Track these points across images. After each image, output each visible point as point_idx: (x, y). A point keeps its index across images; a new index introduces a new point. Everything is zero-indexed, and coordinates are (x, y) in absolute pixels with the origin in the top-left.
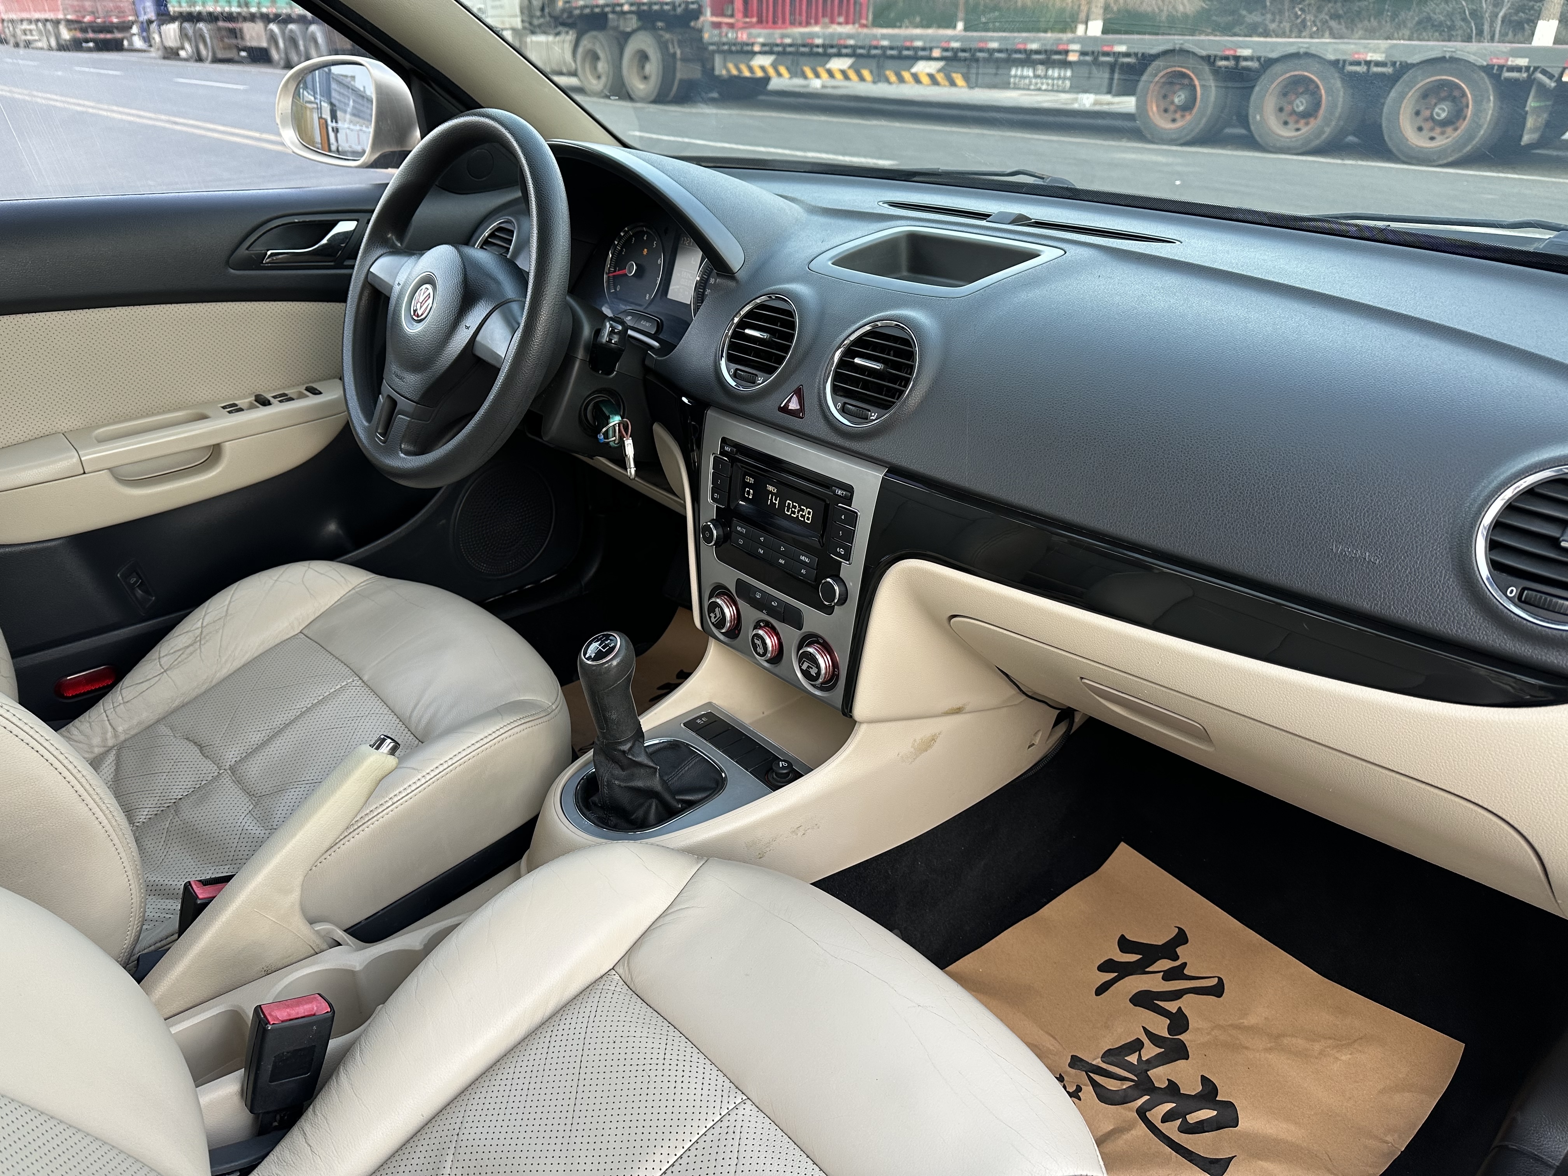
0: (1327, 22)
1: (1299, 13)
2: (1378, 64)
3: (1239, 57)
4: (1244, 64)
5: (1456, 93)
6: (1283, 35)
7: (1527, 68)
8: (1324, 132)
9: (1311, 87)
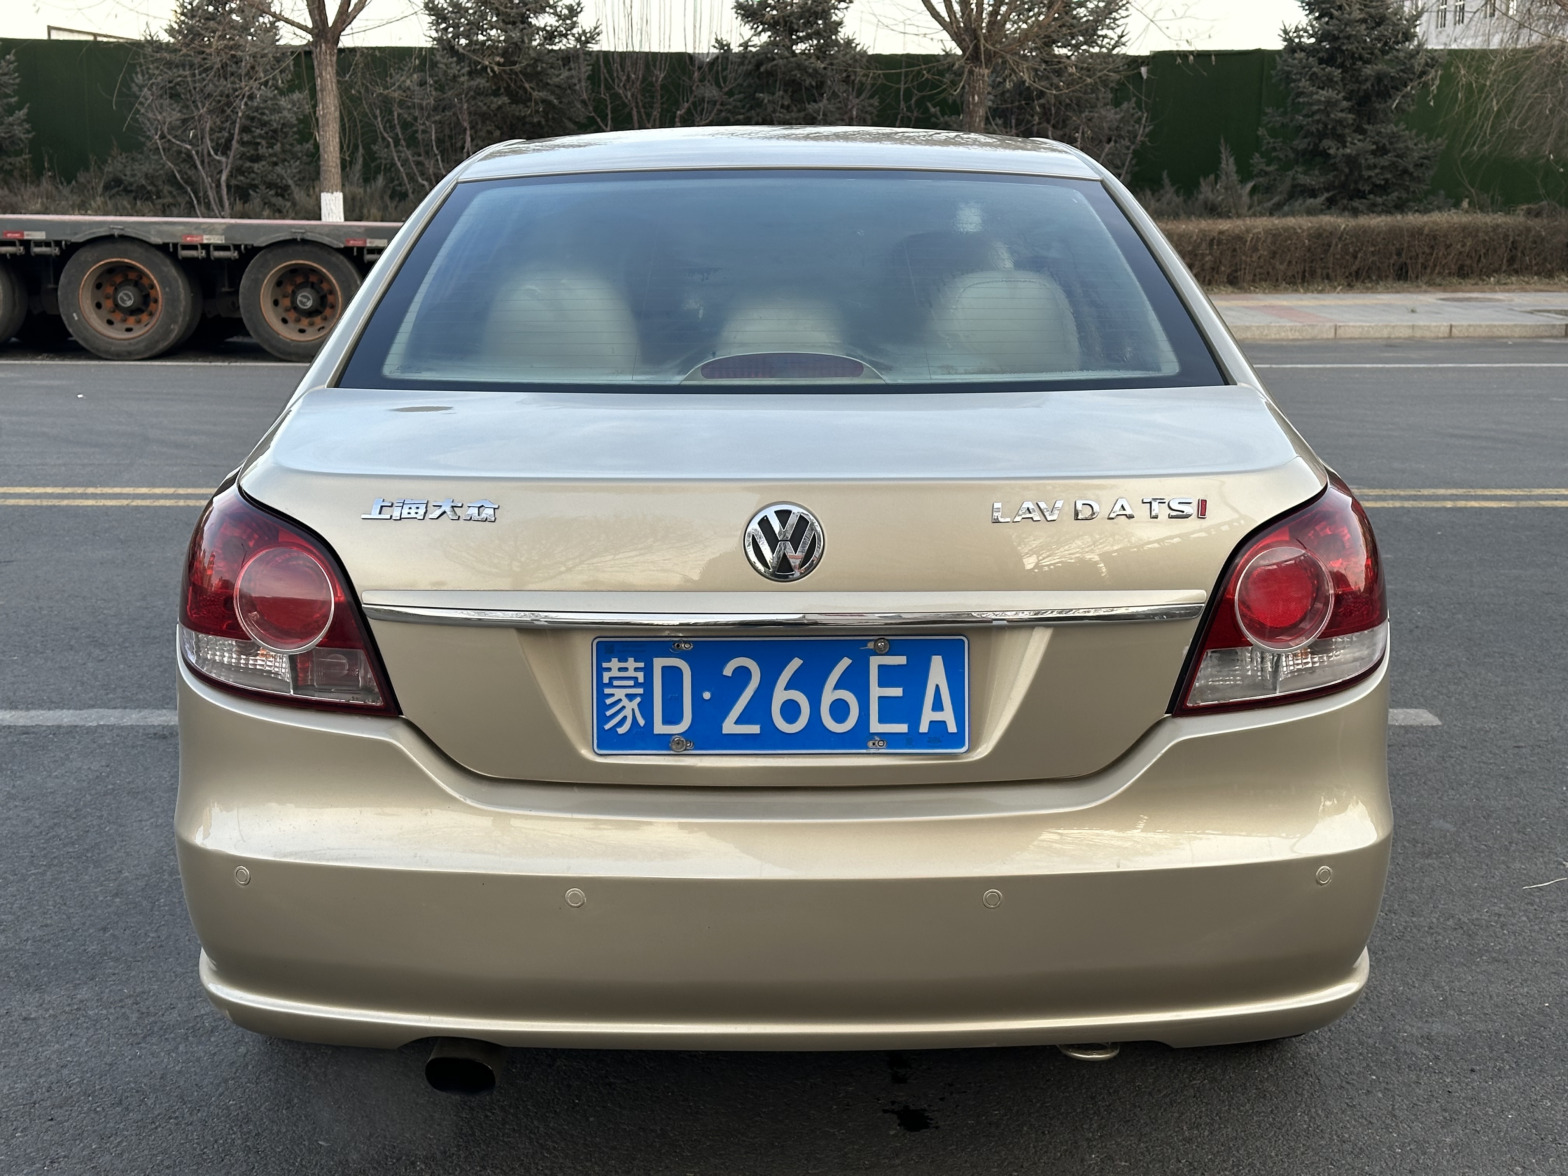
2: (218, 248)
3: (29, 241)
4: (37, 250)
5: (313, 279)
8: (172, 330)
9: (132, 276)
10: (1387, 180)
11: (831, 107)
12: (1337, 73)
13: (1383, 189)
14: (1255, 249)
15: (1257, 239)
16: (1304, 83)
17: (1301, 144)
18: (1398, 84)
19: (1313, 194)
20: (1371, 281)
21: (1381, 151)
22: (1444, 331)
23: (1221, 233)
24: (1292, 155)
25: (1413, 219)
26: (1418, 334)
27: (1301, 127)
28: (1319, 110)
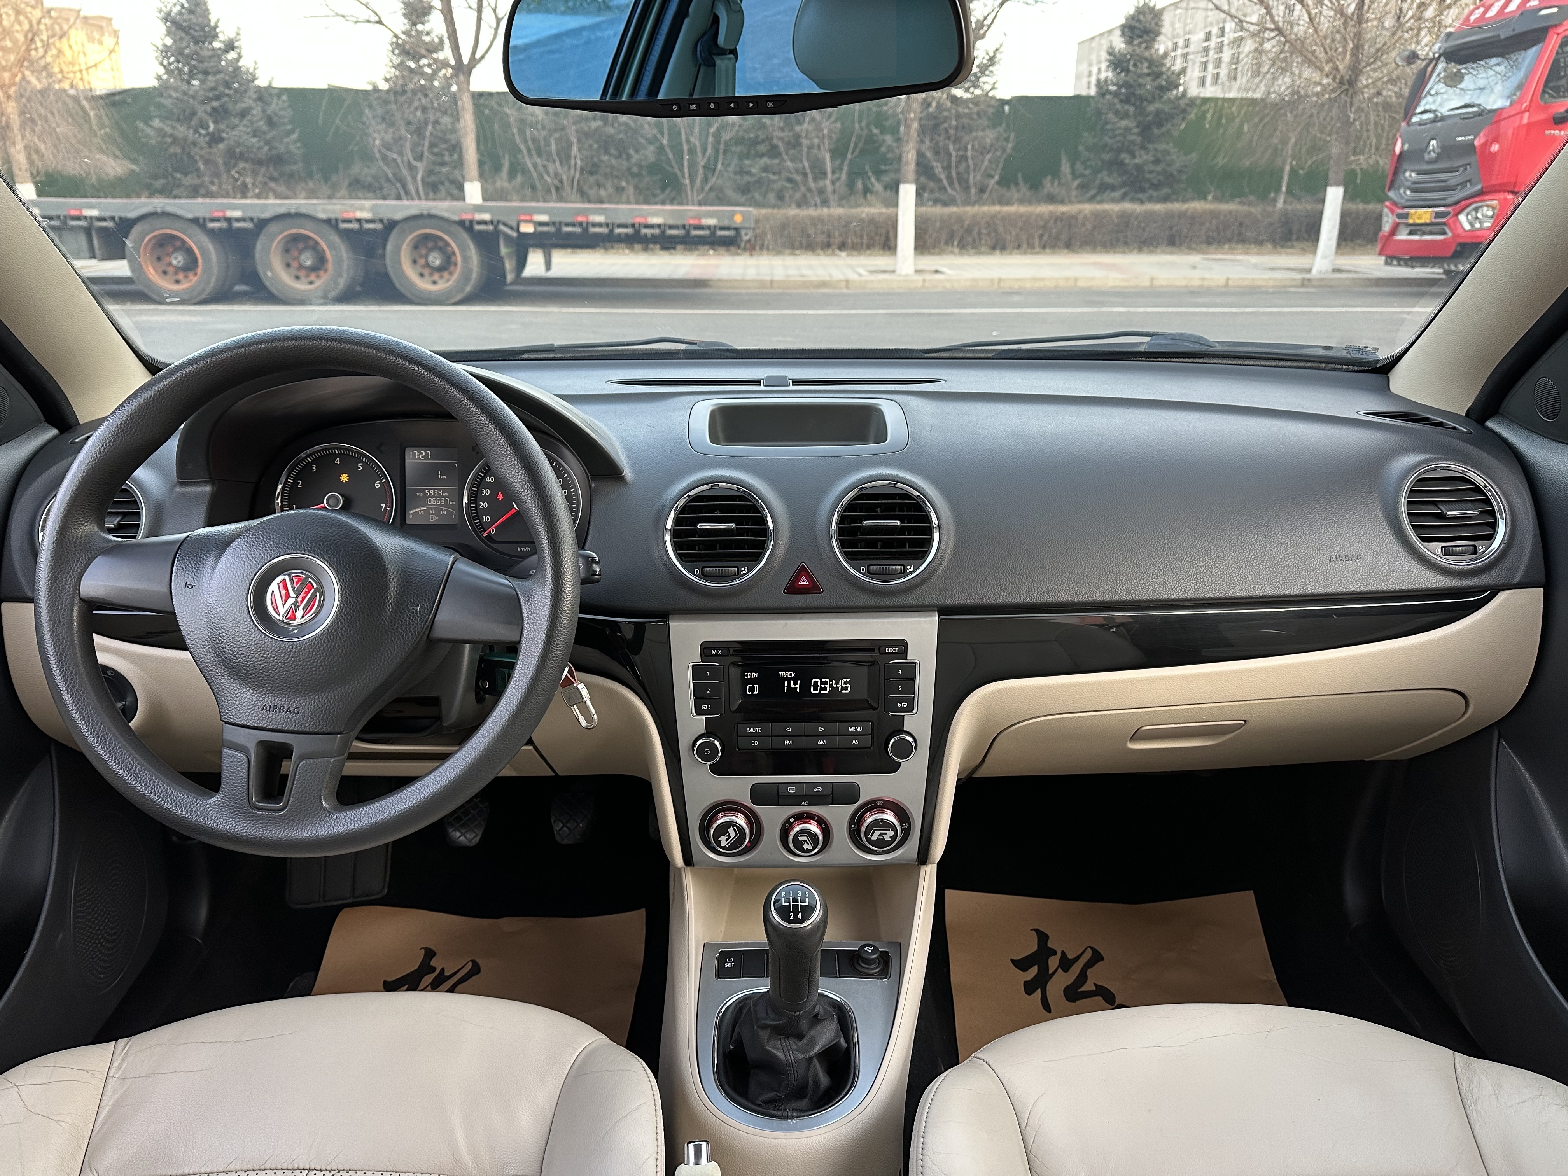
0: (266, 183)
1: (237, 176)
2: (368, 221)
3: (233, 218)
4: (237, 225)
5: (441, 244)
6: (227, 196)
7: (492, 222)
8: (338, 284)
9: (311, 243)
10: (1159, 181)
11: (810, 128)
12: (1132, 109)
13: (1156, 186)
14: (1084, 225)
15: (1085, 217)
16: (1111, 116)
17: (1106, 157)
18: (1170, 117)
19: (1113, 188)
20: (1153, 245)
21: (1157, 161)
22: (1222, 282)
23: (1063, 213)
24: (1100, 164)
25: (1177, 206)
26: (1206, 283)
27: (1106, 145)
28: (1120, 135)
